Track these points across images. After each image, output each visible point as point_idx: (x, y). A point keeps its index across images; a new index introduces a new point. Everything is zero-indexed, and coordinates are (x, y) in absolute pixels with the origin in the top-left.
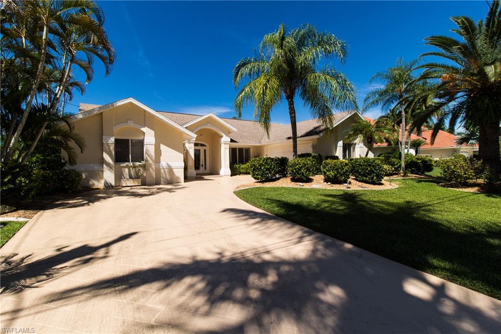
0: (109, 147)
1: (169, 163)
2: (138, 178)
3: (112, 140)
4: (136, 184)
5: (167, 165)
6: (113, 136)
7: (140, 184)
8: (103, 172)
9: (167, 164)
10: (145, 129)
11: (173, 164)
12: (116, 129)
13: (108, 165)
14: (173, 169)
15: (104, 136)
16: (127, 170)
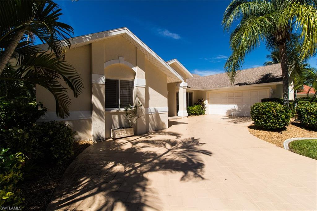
0: (99, 88)
1: (156, 108)
2: (130, 127)
3: (103, 80)
4: (129, 135)
5: (154, 111)
6: (104, 75)
7: (133, 134)
8: (90, 121)
9: (155, 109)
10: (136, 69)
11: (159, 109)
12: (107, 66)
13: (98, 111)
14: (160, 114)
15: (93, 75)
16: (117, 117)
